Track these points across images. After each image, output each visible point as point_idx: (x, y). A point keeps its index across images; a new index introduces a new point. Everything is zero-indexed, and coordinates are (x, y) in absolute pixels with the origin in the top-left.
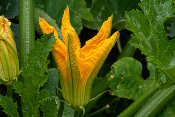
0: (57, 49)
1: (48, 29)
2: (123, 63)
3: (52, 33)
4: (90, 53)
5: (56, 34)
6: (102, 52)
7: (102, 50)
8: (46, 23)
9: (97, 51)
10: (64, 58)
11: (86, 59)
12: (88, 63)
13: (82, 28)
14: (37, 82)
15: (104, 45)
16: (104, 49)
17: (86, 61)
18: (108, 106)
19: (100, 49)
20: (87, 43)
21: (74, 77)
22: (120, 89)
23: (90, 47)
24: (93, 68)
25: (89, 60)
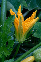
0: (16, 21)
1: (13, 13)
2: (37, 24)
3: (14, 15)
4: (27, 23)
5: (15, 15)
6: (32, 24)
7: (32, 23)
8: (12, 11)
9: (30, 23)
10: (18, 24)
11: (26, 25)
12: (26, 27)
13: (23, 9)
14: (7, 32)
15: (33, 21)
16: (33, 23)
17: (26, 26)
18: (31, 40)
19: (31, 22)
20: (26, 19)
21: (21, 32)
22: (35, 34)
23: (28, 21)
24: (28, 29)
25: (27, 26)
